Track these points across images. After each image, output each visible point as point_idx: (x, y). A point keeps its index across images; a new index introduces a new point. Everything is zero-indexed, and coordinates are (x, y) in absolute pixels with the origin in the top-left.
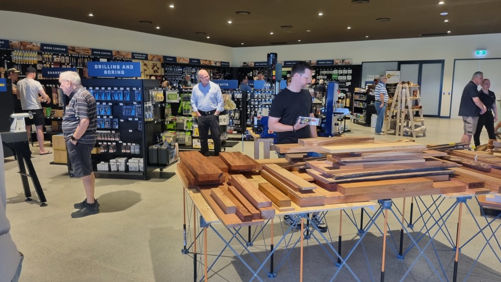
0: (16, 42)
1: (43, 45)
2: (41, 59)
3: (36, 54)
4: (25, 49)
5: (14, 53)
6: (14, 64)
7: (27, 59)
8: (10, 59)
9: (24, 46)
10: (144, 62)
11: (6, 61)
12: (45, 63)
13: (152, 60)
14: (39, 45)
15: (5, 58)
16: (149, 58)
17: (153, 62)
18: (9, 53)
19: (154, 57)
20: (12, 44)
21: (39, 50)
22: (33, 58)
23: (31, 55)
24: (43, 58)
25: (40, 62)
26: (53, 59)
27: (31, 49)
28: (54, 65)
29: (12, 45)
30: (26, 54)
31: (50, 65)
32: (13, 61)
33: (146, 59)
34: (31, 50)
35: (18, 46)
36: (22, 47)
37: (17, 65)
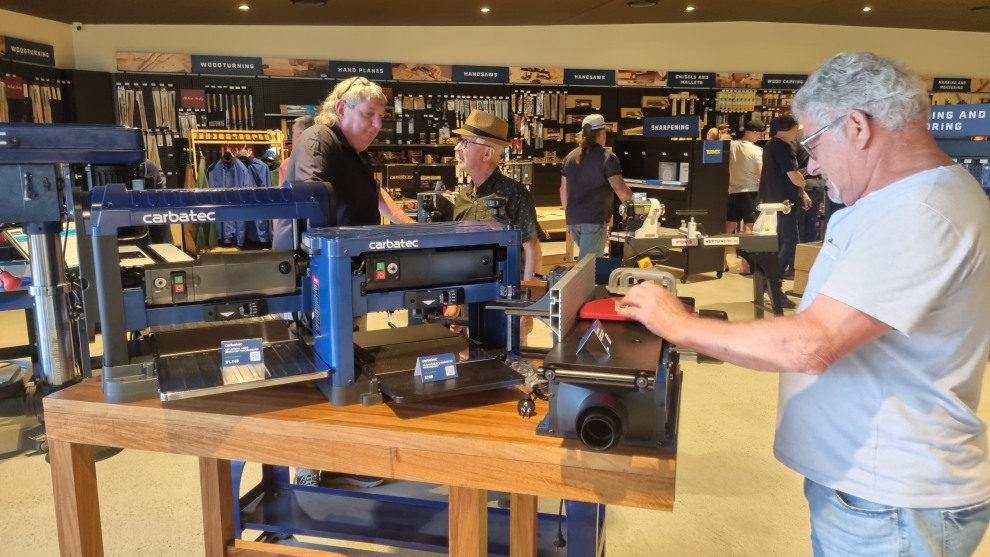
0: (727, 75)
1: (767, 77)
2: (759, 103)
3: (752, 94)
4: (739, 87)
5: (721, 95)
6: (719, 113)
7: (739, 103)
8: (713, 106)
9: (737, 82)
10: (959, 97)
11: (707, 108)
12: (766, 109)
13: (978, 91)
14: (760, 77)
15: (708, 104)
16: (974, 87)
17: (982, 96)
18: (713, 95)
19: (985, 85)
20: (720, 78)
21: (759, 86)
22: (746, 101)
23: (745, 96)
24: (764, 100)
25: (758, 108)
26: (780, 101)
27: (747, 85)
28: (779, 112)
29: (720, 81)
30: (739, 95)
31: (774, 112)
32: (718, 109)
33: (967, 89)
34: (747, 87)
35: (728, 81)
36: (734, 84)
37: (723, 114)
